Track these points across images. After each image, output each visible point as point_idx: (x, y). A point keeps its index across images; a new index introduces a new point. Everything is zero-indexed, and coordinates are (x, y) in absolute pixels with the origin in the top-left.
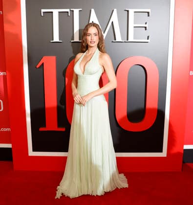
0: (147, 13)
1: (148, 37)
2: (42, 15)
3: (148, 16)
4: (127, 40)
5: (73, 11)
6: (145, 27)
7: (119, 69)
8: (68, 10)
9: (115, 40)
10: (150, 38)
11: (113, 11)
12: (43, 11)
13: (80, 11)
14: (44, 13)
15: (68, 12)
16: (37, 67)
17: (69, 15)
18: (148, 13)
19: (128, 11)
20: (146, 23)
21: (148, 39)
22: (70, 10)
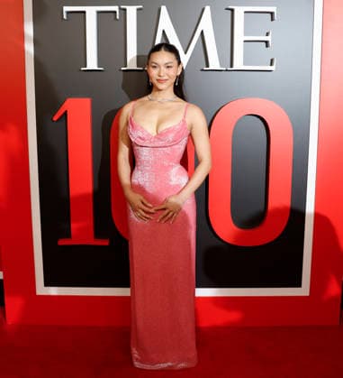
0: (269, 15)
1: (272, 61)
2: (65, 17)
3: (272, 19)
4: (232, 67)
5: (125, 10)
6: (267, 42)
7: (214, 121)
8: (115, 8)
9: (208, 66)
10: (275, 63)
11: (203, 10)
12: (66, 9)
13: (138, 10)
14: (68, 13)
15: (115, 12)
16: (55, 119)
17: (118, 17)
18: (272, 14)
19: (232, 10)
20: (267, 34)
21: (271, 64)
22: (120, 9)
